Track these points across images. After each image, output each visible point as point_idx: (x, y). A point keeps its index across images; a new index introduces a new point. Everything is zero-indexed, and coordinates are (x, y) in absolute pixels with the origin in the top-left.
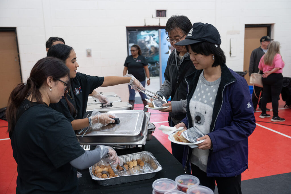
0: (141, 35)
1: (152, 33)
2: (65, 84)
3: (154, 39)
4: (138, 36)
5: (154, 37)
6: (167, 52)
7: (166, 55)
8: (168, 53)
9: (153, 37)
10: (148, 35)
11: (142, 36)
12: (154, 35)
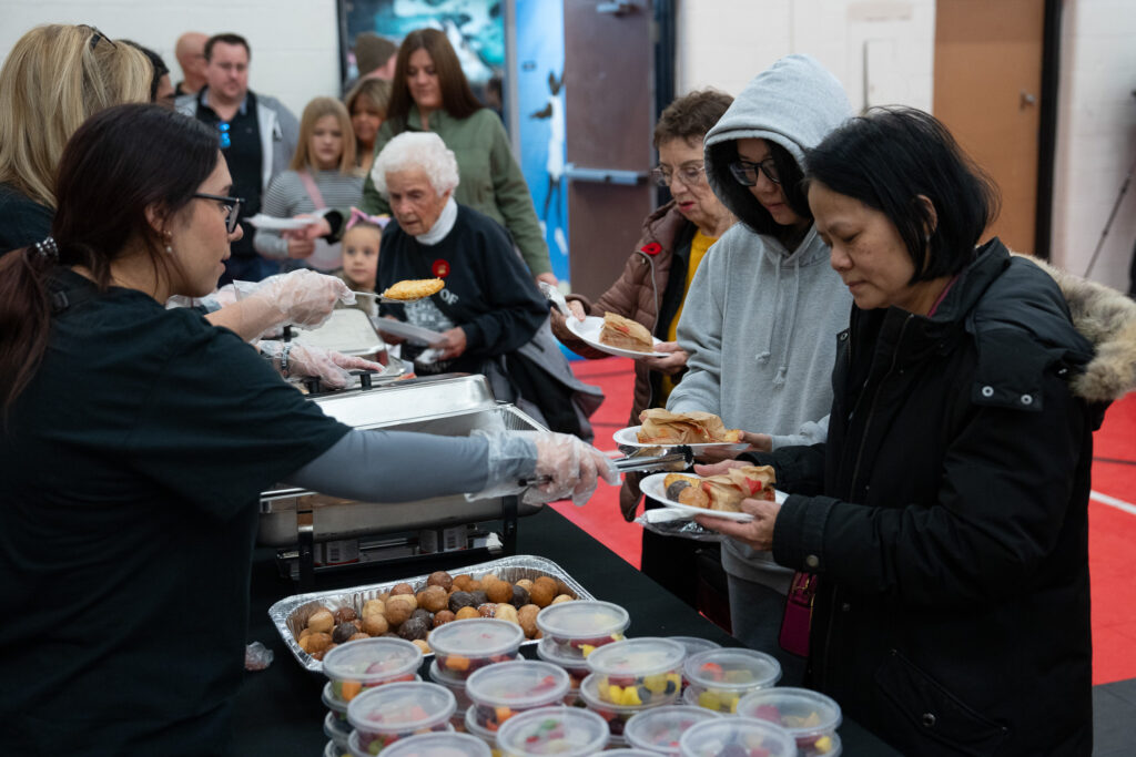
0: (394, 17)
1: (457, 7)
2: (223, 202)
3: (467, 38)
4: (380, 20)
5: (468, 29)
6: (541, 107)
7: (537, 123)
8: (547, 113)
9: (458, 26)
10: (435, 16)
11: (403, 20)
12: (465, 19)
